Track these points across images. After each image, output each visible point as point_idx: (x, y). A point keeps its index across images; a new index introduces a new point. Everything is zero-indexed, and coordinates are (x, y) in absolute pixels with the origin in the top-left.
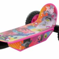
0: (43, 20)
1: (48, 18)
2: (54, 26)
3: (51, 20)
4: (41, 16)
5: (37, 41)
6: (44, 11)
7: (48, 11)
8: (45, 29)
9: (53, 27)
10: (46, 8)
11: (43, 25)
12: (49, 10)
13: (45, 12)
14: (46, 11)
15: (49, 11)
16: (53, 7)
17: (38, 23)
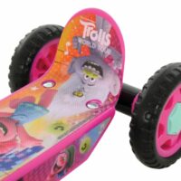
0: (74, 71)
1: (93, 66)
2: (113, 97)
3: (101, 74)
4: (66, 53)
5: (52, 176)
6: (76, 37)
7: (88, 39)
8: (81, 115)
9: (111, 105)
10: (83, 27)
11: (74, 94)
12: (94, 35)
13: (80, 41)
14: (81, 37)
15: (92, 38)
16: (109, 27)
17: (54, 83)
